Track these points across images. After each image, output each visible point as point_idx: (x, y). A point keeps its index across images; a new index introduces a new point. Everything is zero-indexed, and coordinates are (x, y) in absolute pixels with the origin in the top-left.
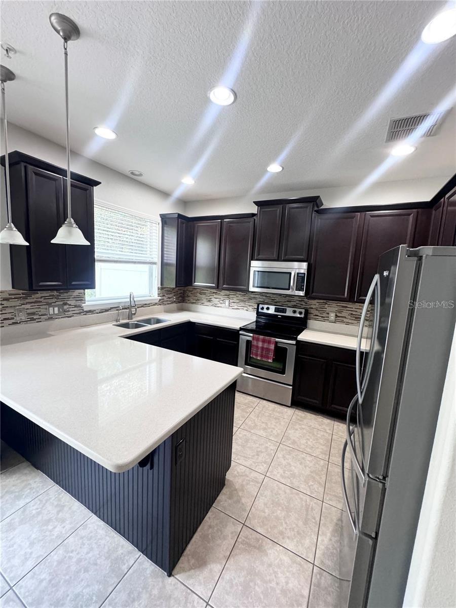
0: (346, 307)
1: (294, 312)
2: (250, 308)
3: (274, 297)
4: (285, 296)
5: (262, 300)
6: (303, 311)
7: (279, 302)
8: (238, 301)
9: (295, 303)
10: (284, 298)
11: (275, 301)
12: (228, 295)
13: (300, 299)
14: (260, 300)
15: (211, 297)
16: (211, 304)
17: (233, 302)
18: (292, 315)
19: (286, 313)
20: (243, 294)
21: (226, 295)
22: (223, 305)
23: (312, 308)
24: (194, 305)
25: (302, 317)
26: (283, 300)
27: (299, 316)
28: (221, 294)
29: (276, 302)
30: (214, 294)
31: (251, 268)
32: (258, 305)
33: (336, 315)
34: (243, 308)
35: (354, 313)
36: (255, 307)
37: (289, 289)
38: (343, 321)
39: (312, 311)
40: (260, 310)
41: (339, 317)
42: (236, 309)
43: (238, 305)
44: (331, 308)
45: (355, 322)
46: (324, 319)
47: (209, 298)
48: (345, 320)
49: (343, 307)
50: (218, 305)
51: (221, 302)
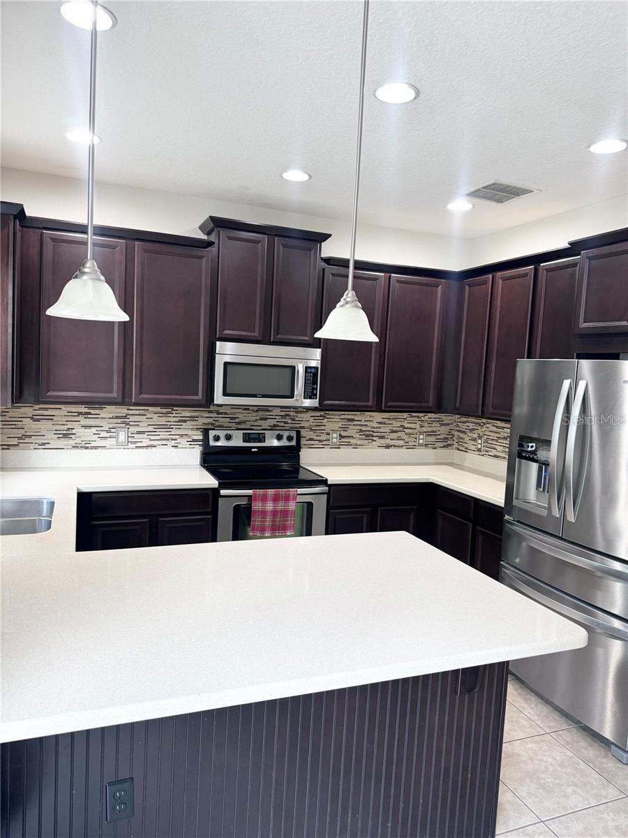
0: (353, 420)
1: (280, 438)
2: (183, 442)
3: (235, 413)
4: (255, 408)
5: (210, 420)
6: (294, 434)
7: (244, 422)
8: (151, 429)
9: (275, 422)
10: (254, 414)
11: (237, 420)
13: (283, 414)
14: (207, 421)
15: (70, 425)
16: (72, 442)
17: (139, 433)
18: (275, 443)
19: (264, 441)
20: (165, 411)
21: (117, 417)
22: (113, 441)
23: (303, 428)
24: (12, 453)
25: (291, 446)
26: (253, 417)
27: (288, 444)
28: (104, 415)
30: (81, 418)
31: (217, 355)
32: (206, 432)
33: (340, 435)
34: (164, 442)
35: (364, 428)
36: (195, 438)
37: (292, 396)
38: (349, 444)
39: (303, 433)
40: (212, 443)
41: (344, 437)
42: (147, 447)
43: (153, 438)
44: (334, 422)
45: (366, 442)
46: (323, 444)
47: (65, 427)
48: (352, 441)
49: (349, 420)
50: (93, 444)
51: (104, 434)
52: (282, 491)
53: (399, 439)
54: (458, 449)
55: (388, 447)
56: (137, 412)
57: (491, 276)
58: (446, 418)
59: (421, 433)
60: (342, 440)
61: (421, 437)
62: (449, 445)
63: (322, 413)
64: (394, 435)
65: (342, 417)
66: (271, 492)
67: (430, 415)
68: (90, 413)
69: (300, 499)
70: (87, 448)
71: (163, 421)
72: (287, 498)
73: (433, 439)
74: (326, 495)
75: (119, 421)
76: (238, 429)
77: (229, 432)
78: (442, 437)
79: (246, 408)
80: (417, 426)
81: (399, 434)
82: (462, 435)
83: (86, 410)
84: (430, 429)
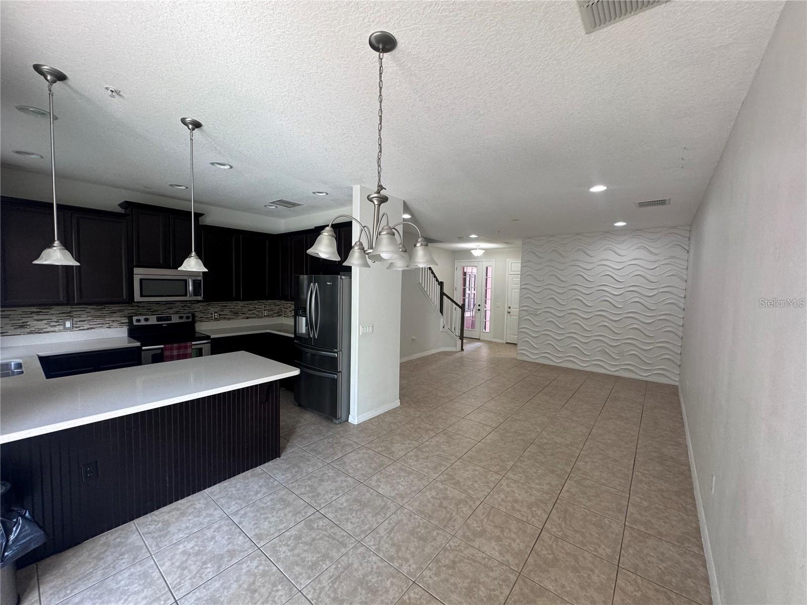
0: (226, 306)
1: (181, 318)
2: (115, 324)
3: (150, 306)
4: (164, 303)
5: (134, 311)
6: (190, 315)
7: (157, 311)
8: (90, 318)
9: (177, 310)
10: (163, 306)
11: (152, 310)
12: (70, 312)
13: (183, 305)
14: (131, 311)
17: (80, 321)
18: (178, 321)
19: (171, 320)
20: (99, 307)
21: (63, 313)
22: (59, 327)
23: (196, 312)
25: (189, 322)
27: (187, 320)
28: (53, 312)
29: (154, 311)
30: (34, 315)
31: (134, 275)
32: (130, 318)
33: (219, 314)
34: (101, 325)
35: (233, 310)
36: (123, 321)
37: (186, 295)
38: (225, 318)
39: (197, 314)
40: (135, 323)
41: (222, 315)
42: (88, 329)
43: (91, 323)
44: (214, 309)
45: (235, 317)
46: (209, 319)
47: (21, 321)
48: (227, 316)
49: (224, 306)
50: (45, 330)
51: (52, 324)
52: (183, 344)
53: (253, 314)
54: (285, 317)
55: (247, 318)
56: (79, 309)
57: (304, 236)
58: (278, 302)
59: (265, 310)
60: (221, 316)
61: (265, 312)
62: (280, 315)
63: (208, 303)
64: (251, 312)
65: (220, 305)
66: (175, 345)
67: (269, 301)
68: (41, 312)
69: (193, 347)
70: (41, 333)
71: (99, 313)
72: (186, 347)
73: (272, 312)
74: (210, 344)
75: (65, 315)
76: (152, 315)
77: (147, 317)
78: (276, 311)
79: (157, 303)
80: (263, 307)
81: (253, 312)
82: (286, 310)
83: (38, 310)
84: (270, 308)
